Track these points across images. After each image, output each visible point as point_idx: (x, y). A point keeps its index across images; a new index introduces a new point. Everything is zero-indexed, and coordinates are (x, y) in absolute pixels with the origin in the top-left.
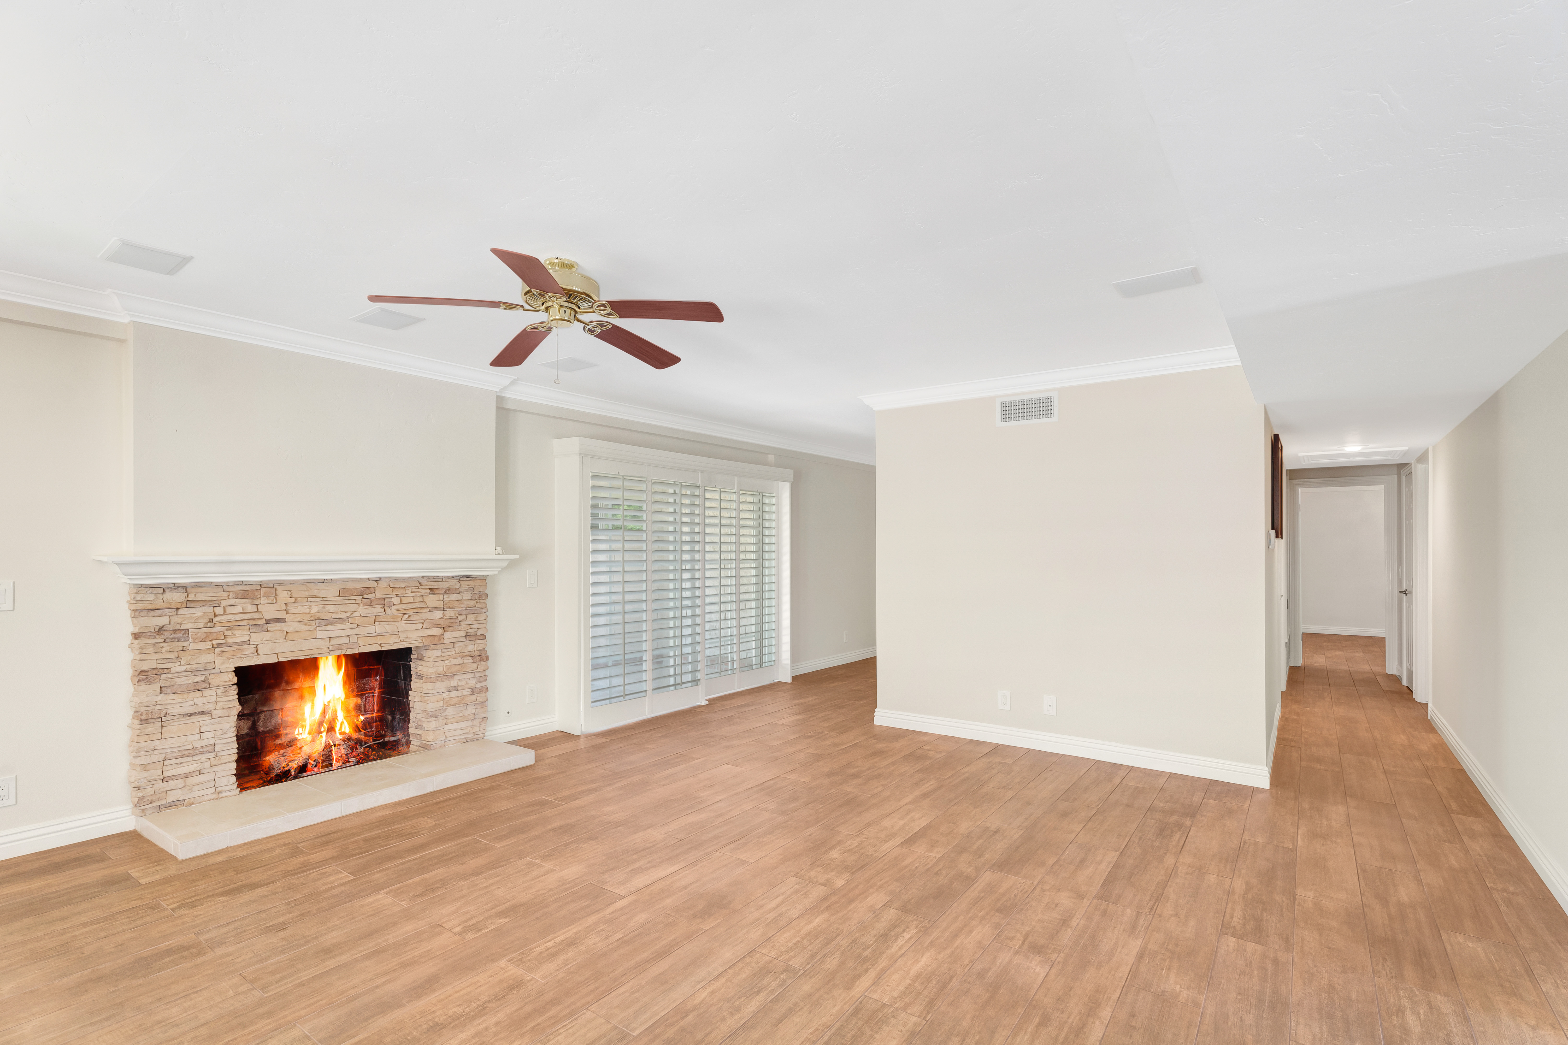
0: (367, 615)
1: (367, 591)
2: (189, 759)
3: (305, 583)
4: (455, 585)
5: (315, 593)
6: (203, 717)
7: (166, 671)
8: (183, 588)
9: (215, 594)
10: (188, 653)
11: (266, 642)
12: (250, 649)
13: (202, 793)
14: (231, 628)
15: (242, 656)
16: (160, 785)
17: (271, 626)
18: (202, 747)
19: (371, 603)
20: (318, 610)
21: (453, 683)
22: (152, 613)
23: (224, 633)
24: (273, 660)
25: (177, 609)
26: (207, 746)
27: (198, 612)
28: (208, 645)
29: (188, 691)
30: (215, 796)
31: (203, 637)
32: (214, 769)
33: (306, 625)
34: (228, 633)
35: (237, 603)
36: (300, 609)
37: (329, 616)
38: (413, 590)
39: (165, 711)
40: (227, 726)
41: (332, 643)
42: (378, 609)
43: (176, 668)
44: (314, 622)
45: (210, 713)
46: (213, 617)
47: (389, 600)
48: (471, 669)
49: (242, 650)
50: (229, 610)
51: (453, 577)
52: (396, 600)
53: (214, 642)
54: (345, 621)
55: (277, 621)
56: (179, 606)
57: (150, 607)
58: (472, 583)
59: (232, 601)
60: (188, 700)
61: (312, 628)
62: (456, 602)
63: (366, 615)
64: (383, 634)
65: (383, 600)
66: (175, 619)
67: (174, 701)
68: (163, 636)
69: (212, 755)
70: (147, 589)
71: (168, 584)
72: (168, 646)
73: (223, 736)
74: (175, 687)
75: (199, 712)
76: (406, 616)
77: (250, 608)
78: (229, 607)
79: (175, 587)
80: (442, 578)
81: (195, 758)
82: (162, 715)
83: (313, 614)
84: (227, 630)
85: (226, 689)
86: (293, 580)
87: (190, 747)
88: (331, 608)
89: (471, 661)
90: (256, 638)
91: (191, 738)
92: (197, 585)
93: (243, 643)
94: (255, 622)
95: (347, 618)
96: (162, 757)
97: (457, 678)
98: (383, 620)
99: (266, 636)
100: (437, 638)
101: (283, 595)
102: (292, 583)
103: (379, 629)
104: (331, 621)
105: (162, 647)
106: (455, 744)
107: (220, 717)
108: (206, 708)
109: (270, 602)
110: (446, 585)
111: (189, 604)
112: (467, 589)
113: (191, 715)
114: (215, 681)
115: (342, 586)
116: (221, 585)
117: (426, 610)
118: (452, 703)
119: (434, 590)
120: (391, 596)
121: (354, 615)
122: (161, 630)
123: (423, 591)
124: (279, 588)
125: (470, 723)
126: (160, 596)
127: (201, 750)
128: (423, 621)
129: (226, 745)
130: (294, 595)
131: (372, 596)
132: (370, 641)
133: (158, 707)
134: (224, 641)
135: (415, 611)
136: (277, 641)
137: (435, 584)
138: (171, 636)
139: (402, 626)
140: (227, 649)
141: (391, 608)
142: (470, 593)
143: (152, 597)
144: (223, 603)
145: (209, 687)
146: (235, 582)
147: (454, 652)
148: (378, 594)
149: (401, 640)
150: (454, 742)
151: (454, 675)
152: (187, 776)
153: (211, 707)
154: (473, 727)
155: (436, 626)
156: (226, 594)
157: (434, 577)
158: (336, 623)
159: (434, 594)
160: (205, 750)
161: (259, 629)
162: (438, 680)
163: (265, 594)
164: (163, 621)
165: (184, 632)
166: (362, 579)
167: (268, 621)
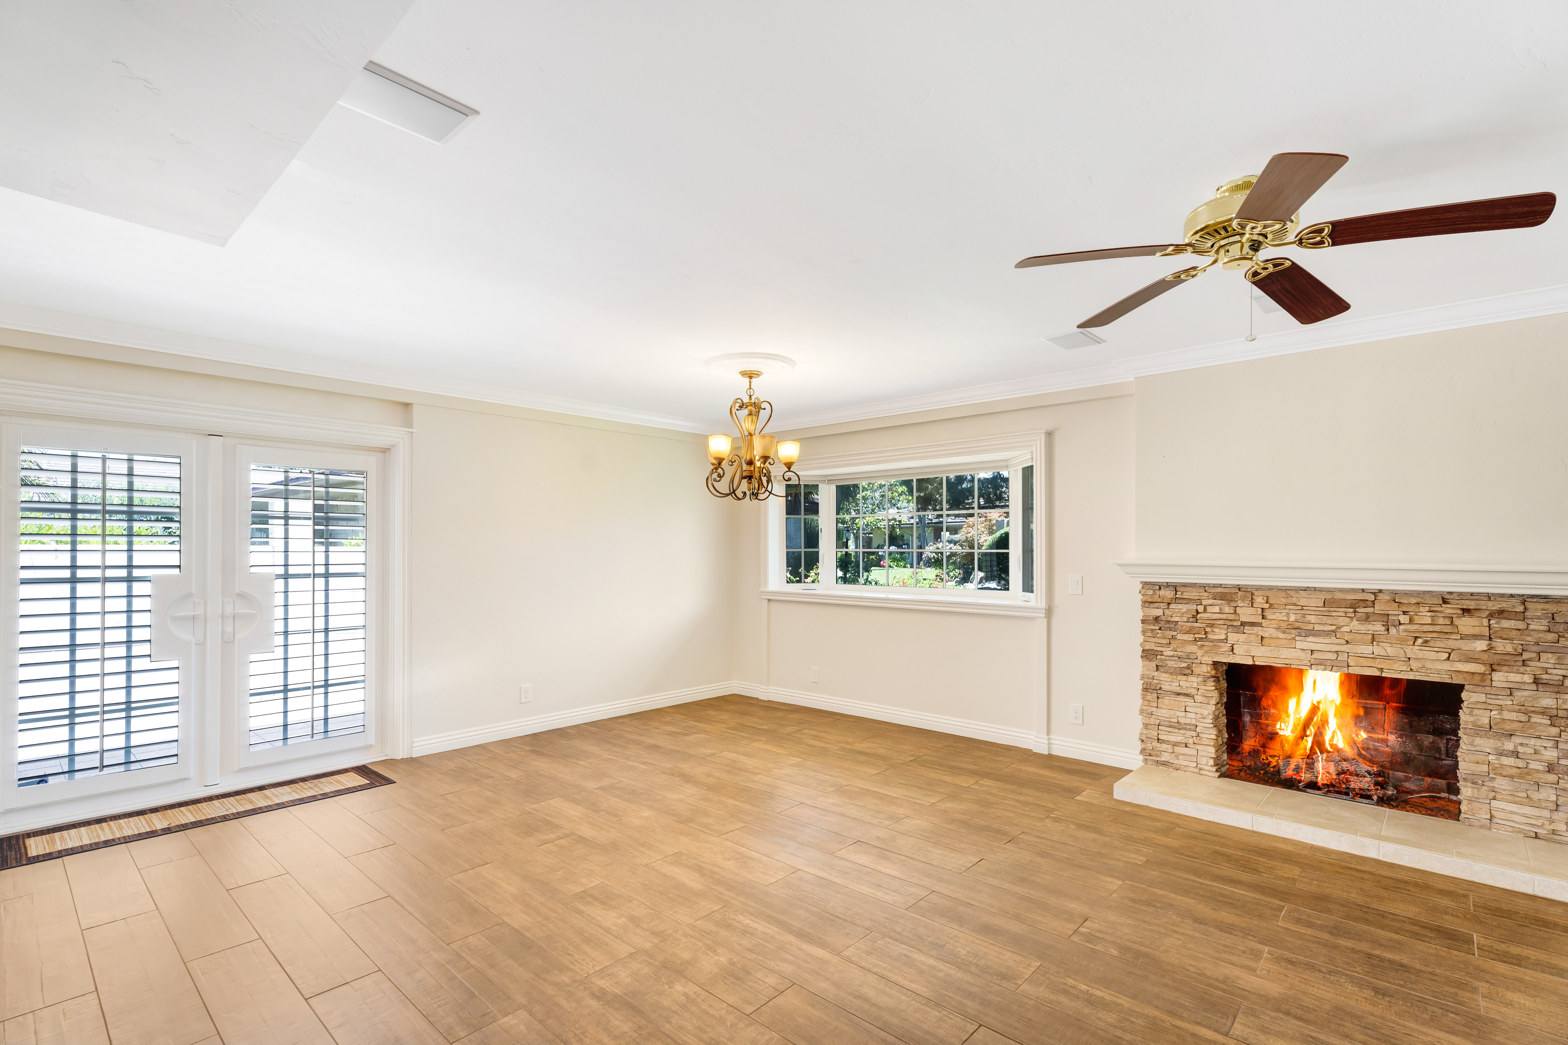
0: (1359, 632)
1: (1362, 604)
2: (1176, 731)
3: (1285, 590)
4: (1514, 607)
5: (1294, 600)
6: (1187, 699)
7: (1160, 653)
8: (1173, 586)
9: (1197, 594)
10: (1176, 642)
11: (1241, 643)
12: (1226, 647)
13: (1186, 763)
14: (1212, 626)
15: (1219, 652)
16: (1155, 744)
17: (1247, 629)
18: (1185, 724)
19: (1367, 618)
20: (1296, 619)
21: (1509, 746)
22: (1152, 605)
23: (1205, 630)
24: (1249, 662)
25: (1169, 604)
26: (1190, 724)
27: (1184, 608)
28: (1190, 637)
29: (1177, 674)
30: (1196, 770)
31: (1187, 630)
32: (1198, 747)
33: (1284, 632)
34: (1208, 629)
35: (1215, 604)
36: (1277, 616)
37: (1310, 627)
38: (1432, 609)
39: (1160, 686)
40: (1206, 712)
41: (1314, 656)
42: (1378, 627)
43: (1168, 652)
44: (1294, 631)
45: (1193, 697)
46: (1195, 614)
47: (1394, 618)
48: (1545, 734)
49: (1219, 647)
50: (1209, 609)
51: (1512, 596)
52: (1404, 619)
53: (1196, 636)
54: (1330, 634)
55: (1253, 624)
56: (1170, 602)
57: (1149, 600)
58: (1552, 608)
59: (1210, 602)
60: (1175, 680)
61: (1290, 637)
62: (1515, 632)
63: (1357, 632)
64: (1387, 658)
65: (1387, 617)
66: (1167, 612)
67: (1165, 679)
68: (1160, 625)
69: (1194, 734)
70: (1149, 586)
71: (1163, 583)
72: (1161, 633)
73: (1202, 720)
74: (1167, 668)
75: (1185, 694)
76: (1420, 641)
77: (1227, 609)
78: (1210, 607)
79: (1168, 585)
80: (1489, 597)
81: (1181, 731)
82: (1157, 688)
83: (1291, 623)
84: (1207, 626)
85: (1205, 679)
86: (1271, 586)
87: (1176, 720)
88: (1312, 619)
89: (1549, 722)
90: (1233, 637)
91: (1178, 714)
92: (1185, 585)
93: (1220, 641)
94: (1231, 623)
95: (1334, 632)
96: (1157, 722)
97: (1516, 740)
98: (1385, 640)
99: (1242, 637)
100: (1477, 677)
101: (1259, 600)
102: (1270, 588)
103: (1377, 650)
104: (1313, 633)
105: (1158, 633)
106: (1510, 832)
107: (1201, 703)
108: (1189, 691)
109: (1246, 605)
110: (1495, 606)
111: (1176, 600)
112: (1539, 614)
113: (1179, 694)
114: (1197, 670)
115: (1328, 596)
116: (1204, 587)
117: (1454, 637)
118: (1505, 773)
119: (1473, 611)
120: (1396, 613)
121: (1342, 629)
122: (1157, 619)
123: (1448, 610)
124: (1256, 593)
125: (1546, 813)
126: (1157, 592)
127: (1185, 726)
128: (1449, 651)
129: (1206, 729)
130: (1271, 601)
131: (1370, 610)
132: (1363, 662)
133: (1155, 681)
134: (1204, 636)
135: (1434, 635)
136: (1252, 644)
137: (1473, 603)
138: (1166, 626)
139: (1414, 651)
140: (1206, 644)
141: (1397, 628)
142: (1545, 622)
143: (1151, 592)
144: (1204, 602)
145: (1192, 674)
146: (1214, 584)
147: (1511, 703)
148: (1379, 608)
149: (1411, 669)
150: (1510, 829)
151: (1512, 735)
152: (1175, 744)
153: (1194, 692)
154: (1552, 821)
155: (1472, 660)
156: (1206, 594)
157: (1472, 594)
158: (1319, 635)
159: (1472, 616)
160: (1188, 727)
161: (1236, 630)
162: (1478, 734)
163: (1241, 597)
164: (1158, 612)
165: (1174, 623)
166: (1354, 591)
167: (1243, 624)
